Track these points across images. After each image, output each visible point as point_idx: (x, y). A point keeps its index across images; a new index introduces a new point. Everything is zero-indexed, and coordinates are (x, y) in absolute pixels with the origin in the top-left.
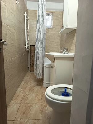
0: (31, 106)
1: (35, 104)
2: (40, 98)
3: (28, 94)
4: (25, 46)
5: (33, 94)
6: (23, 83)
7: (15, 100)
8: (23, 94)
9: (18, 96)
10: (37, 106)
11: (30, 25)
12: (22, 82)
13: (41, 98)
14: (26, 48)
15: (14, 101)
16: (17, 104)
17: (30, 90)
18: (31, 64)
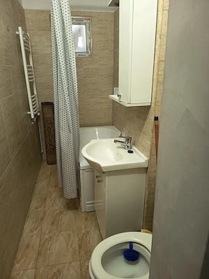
0: (59, 271)
1: (67, 264)
2: (77, 247)
3: (51, 238)
4: (29, 113)
5: (61, 237)
6: (34, 204)
7: (23, 260)
8: (38, 240)
9: (28, 247)
10: (72, 271)
11: (34, 51)
12: (31, 202)
13: (80, 247)
14: (33, 117)
15: (20, 263)
16: (29, 271)
17: (52, 224)
18: (49, 147)
